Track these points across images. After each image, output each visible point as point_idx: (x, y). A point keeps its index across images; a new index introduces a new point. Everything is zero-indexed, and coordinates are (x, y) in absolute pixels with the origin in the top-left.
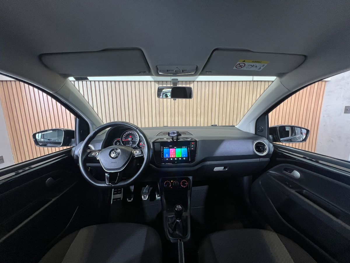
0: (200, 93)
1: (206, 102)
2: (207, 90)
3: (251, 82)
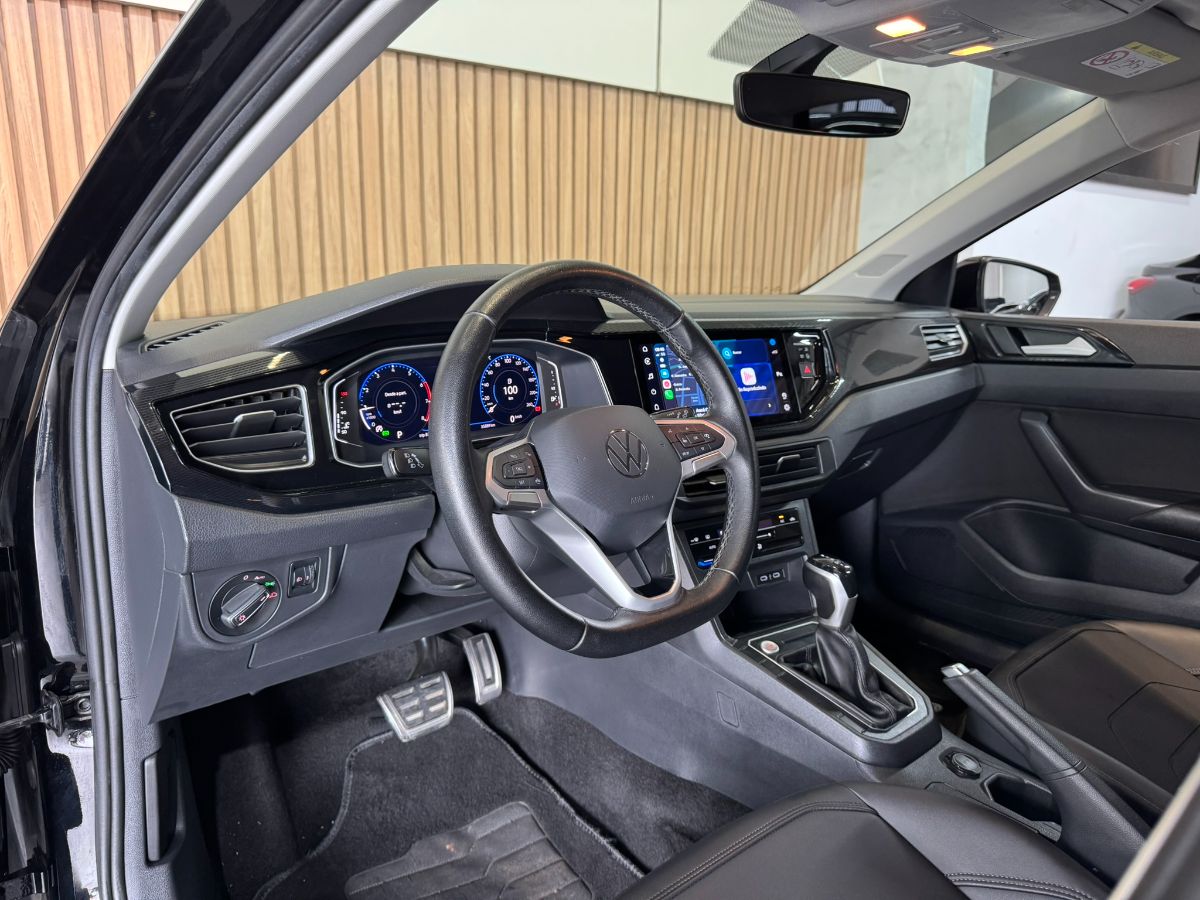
3: (651, 97)
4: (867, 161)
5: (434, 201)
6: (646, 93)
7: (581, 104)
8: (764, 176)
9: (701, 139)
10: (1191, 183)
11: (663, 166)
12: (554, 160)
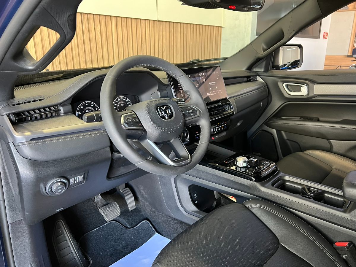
0: (88, 35)
1: (100, 51)
2: (98, 29)
3: (155, 21)
4: (222, 36)
5: (89, 58)
6: (154, 20)
7: (134, 25)
8: (191, 43)
9: (172, 34)
10: (318, 36)
11: (160, 42)
12: (126, 43)
